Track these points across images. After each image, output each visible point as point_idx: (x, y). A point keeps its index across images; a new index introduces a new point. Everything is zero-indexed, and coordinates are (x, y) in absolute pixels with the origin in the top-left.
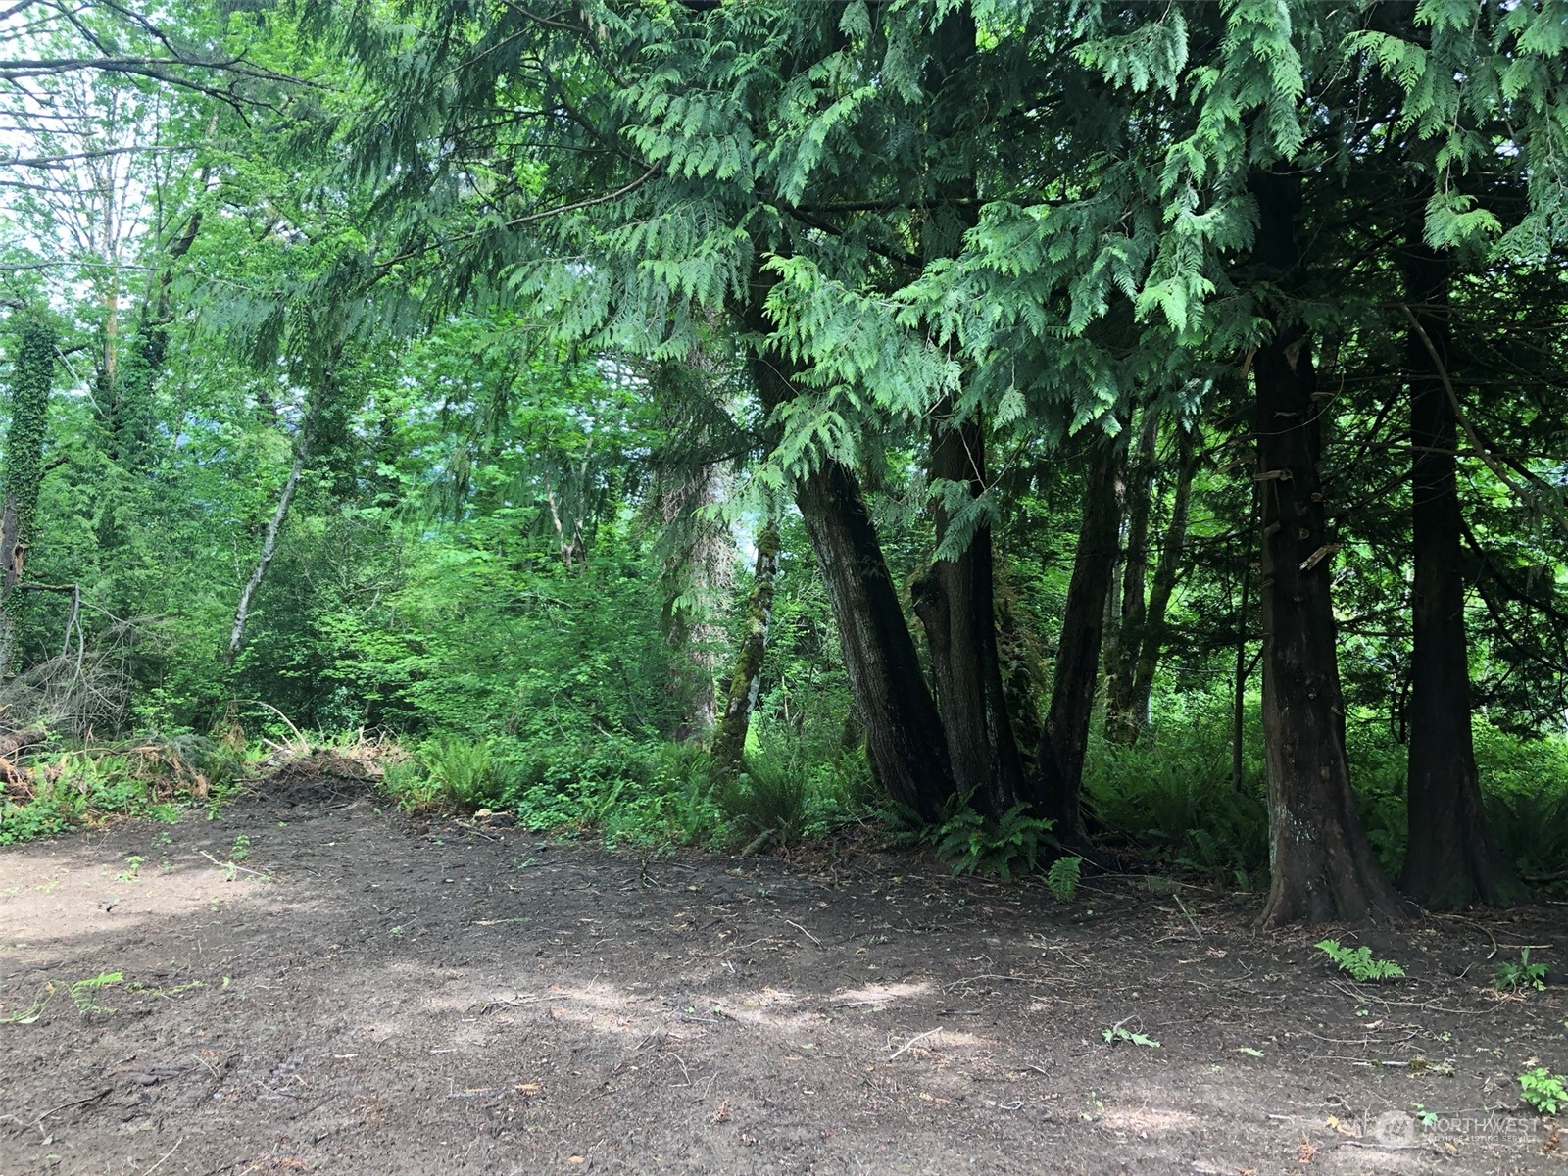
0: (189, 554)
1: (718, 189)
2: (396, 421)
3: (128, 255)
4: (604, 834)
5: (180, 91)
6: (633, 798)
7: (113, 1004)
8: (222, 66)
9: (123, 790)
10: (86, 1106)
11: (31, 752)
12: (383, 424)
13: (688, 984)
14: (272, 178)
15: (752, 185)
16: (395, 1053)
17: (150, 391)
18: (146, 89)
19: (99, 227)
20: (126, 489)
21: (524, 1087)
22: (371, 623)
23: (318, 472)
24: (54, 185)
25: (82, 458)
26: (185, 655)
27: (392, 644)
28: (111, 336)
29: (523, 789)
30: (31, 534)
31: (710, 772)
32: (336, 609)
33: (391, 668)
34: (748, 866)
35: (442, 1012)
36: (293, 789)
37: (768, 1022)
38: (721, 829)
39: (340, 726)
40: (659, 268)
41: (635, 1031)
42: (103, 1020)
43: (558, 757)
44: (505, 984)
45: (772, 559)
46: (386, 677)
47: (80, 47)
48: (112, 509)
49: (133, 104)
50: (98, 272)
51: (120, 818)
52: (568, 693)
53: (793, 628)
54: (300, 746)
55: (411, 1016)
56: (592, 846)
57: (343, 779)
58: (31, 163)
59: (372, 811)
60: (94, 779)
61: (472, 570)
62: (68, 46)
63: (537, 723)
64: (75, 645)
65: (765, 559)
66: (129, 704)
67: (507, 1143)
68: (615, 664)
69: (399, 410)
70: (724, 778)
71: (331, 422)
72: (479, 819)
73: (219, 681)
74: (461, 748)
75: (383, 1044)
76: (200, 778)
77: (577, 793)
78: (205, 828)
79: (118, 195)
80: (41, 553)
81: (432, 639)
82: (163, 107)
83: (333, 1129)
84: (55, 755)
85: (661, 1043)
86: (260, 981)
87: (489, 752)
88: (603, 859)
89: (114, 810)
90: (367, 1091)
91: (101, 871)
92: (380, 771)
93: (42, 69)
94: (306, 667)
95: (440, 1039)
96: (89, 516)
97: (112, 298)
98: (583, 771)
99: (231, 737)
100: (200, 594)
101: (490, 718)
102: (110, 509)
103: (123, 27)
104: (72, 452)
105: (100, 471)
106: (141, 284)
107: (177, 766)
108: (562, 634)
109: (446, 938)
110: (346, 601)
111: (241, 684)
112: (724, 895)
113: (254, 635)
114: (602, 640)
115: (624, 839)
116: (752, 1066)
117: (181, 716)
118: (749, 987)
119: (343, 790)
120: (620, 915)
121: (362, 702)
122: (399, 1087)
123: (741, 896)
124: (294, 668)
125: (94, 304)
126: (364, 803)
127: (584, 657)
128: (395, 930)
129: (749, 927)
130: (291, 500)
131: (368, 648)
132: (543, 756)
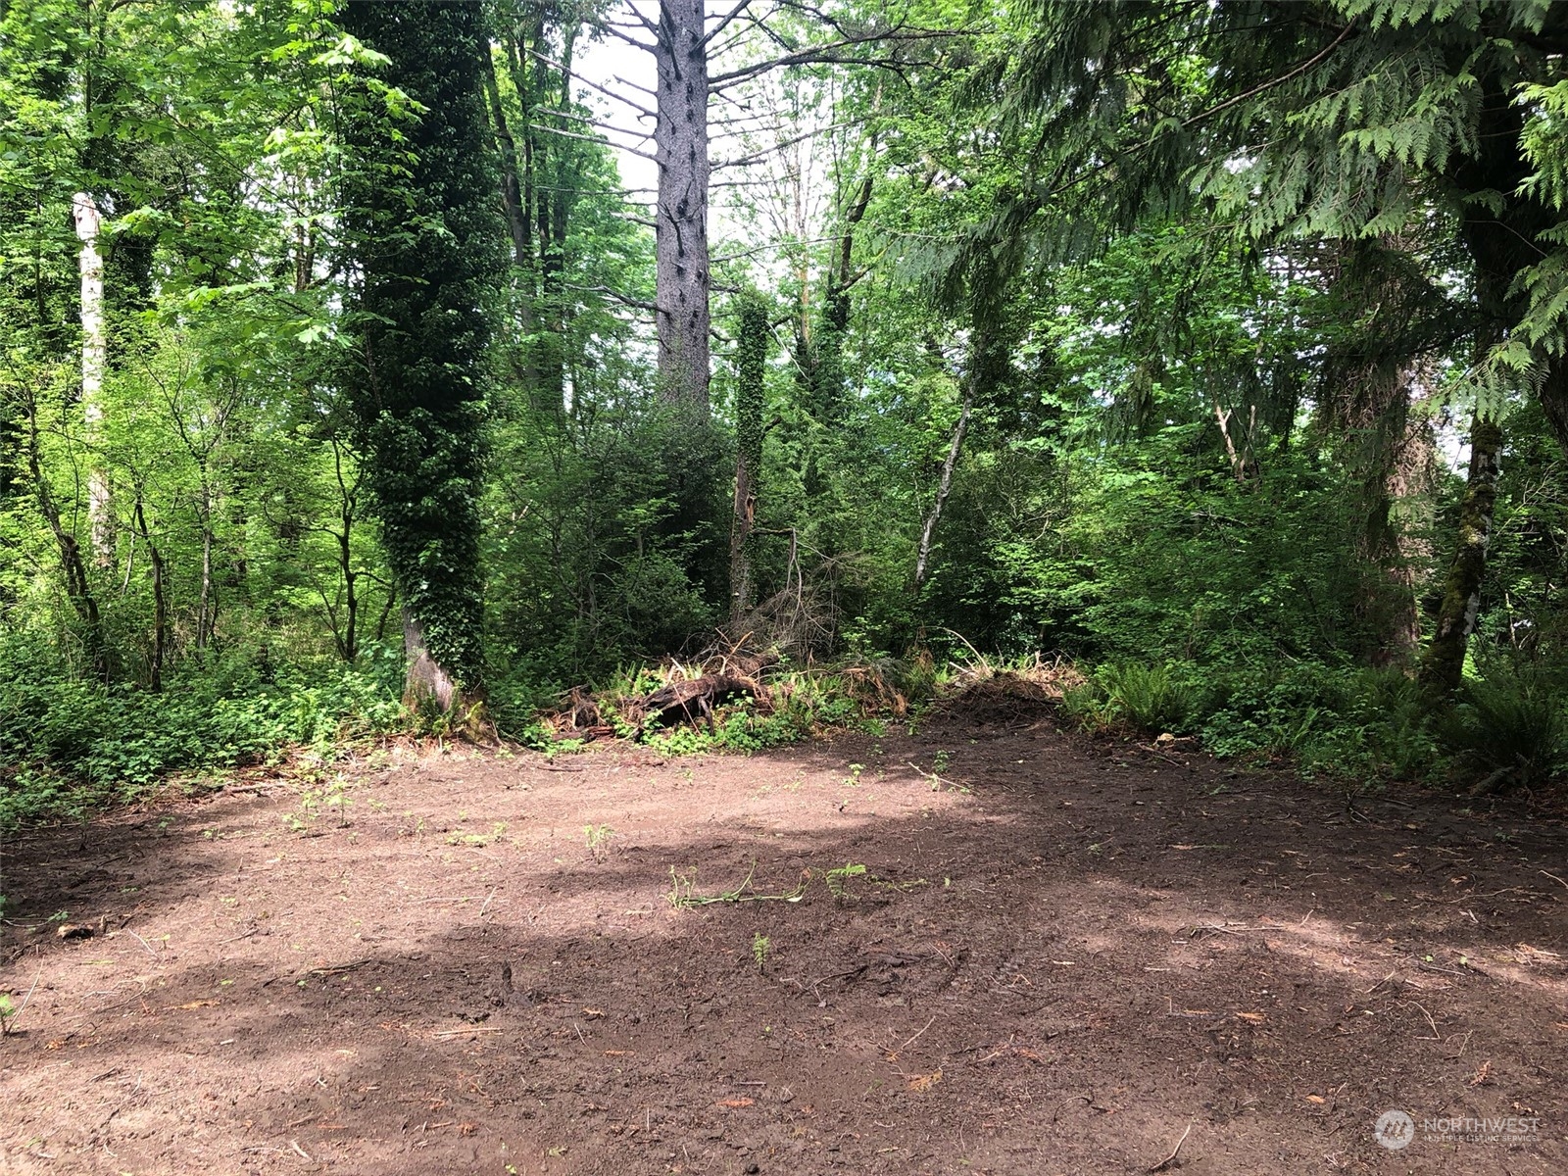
0: (877, 495)
1: (1433, 33)
2: (1056, 350)
3: (814, 230)
4: (1299, 764)
5: (850, 69)
6: (1329, 727)
7: (857, 892)
8: (885, 37)
9: (840, 706)
10: (849, 979)
11: (769, 672)
12: (1041, 355)
13: (1421, 930)
14: (933, 131)
15: (1478, 20)
16: (1108, 966)
17: (839, 351)
18: (821, 74)
19: (791, 209)
20: (824, 442)
21: (1247, 1015)
22: (1041, 551)
23: (985, 408)
24: (755, 179)
25: (791, 418)
26: (878, 588)
27: (1062, 570)
28: (805, 306)
29: (1205, 715)
30: (757, 486)
31: (1421, 700)
32: (1009, 539)
33: (1064, 594)
34: (1478, 806)
35: (1151, 932)
36: (980, 709)
37: (1529, 982)
38: (1439, 764)
39: (1017, 650)
40: (1365, 138)
41: (1364, 973)
42: (851, 906)
43: (1243, 682)
44: (1212, 909)
45: (1491, 456)
46: (1060, 603)
47: (770, 50)
48: (816, 460)
49: (812, 93)
50: (793, 251)
51: (839, 730)
52: (1248, 616)
53: (1519, 535)
54: (982, 669)
55: (1120, 932)
56: (1285, 776)
57: (1024, 700)
58: (739, 163)
59: (1054, 731)
60: (818, 696)
61: (1138, 493)
62: (758, 52)
63: (1215, 648)
64: (794, 580)
65: (1482, 457)
66: (837, 632)
67: (1237, 1069)
68: (1299, 583)
69: (1058, 338)
70: (1439, 708)
71: (994, 359)
72: (1162, 743)
73: (909, 609)
74: (1137, 672)
75: (1096, 955)
76: (899, 697)
77: (1265, 720)
78: (908, 743)
79: (803, 178)
80: (765, 503)
81: (1101, 565)
82: (837, 87)
83: (1062, 1029)
84: (786, 675)
85: (1398, 989)
86: (975, 885)
87: (1167, 676)
88: (1300, 789)
89: (834, 723)
90: (1088, 998)
91: (831, 775)
92: (1060, 693)
93: (741, 78)
94: (983, 595)
95: (1153, 958)
96: (798, 468)
97: (803, 271)
98: (1269, 697)
99: (922, 660)
100: (888, 530)
101: (1165, 642)
102: (813, 460)
103: (801, 22)
104: (782, 414)
105: (803, 426)
106: (826, 255)
107: (880, 686)
108: (1237, 554)
109: (1144, 859)
110: (1016, 530)
111: (927, 611)
112: (1452, 837)
113: (936, 567)
114: (1283, 559)
115: (1322, 770)
116: (1516, 1028)
117: (878, 641)
118: (1499, 940)
119: (1025, 711)
120: (1329, 850)
121: (1037, 628)
122: (1118, 999)
123: (1474, 839)
124: (974, 596)
125: (791, 280)
126: (1046, 724)
127: (1264, 577)
128: (1092, 847)
129: (1488, 874)
130: (963, 438)
131: (1040, 576)
132: (1225, 681)
